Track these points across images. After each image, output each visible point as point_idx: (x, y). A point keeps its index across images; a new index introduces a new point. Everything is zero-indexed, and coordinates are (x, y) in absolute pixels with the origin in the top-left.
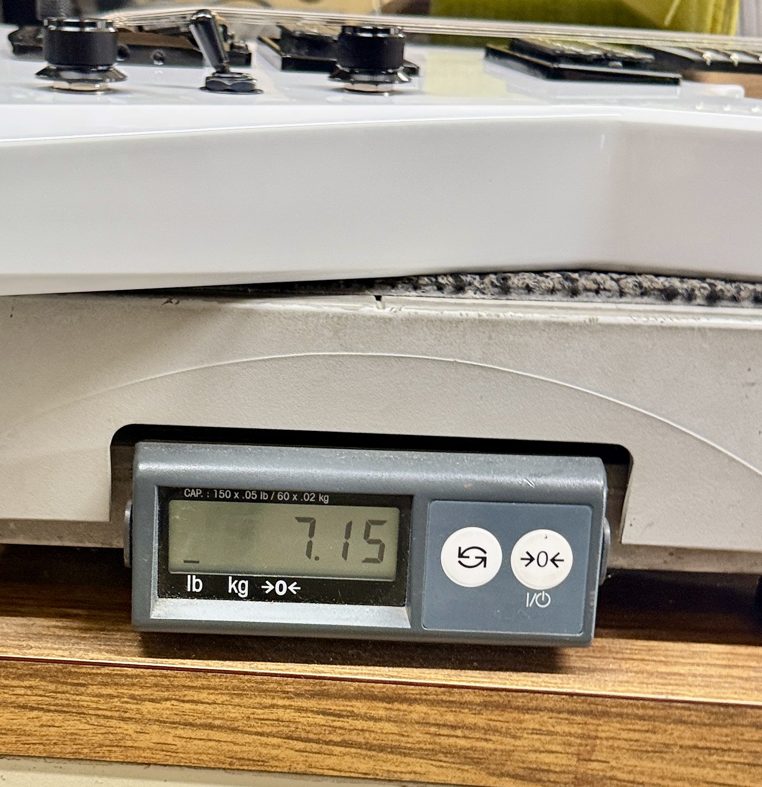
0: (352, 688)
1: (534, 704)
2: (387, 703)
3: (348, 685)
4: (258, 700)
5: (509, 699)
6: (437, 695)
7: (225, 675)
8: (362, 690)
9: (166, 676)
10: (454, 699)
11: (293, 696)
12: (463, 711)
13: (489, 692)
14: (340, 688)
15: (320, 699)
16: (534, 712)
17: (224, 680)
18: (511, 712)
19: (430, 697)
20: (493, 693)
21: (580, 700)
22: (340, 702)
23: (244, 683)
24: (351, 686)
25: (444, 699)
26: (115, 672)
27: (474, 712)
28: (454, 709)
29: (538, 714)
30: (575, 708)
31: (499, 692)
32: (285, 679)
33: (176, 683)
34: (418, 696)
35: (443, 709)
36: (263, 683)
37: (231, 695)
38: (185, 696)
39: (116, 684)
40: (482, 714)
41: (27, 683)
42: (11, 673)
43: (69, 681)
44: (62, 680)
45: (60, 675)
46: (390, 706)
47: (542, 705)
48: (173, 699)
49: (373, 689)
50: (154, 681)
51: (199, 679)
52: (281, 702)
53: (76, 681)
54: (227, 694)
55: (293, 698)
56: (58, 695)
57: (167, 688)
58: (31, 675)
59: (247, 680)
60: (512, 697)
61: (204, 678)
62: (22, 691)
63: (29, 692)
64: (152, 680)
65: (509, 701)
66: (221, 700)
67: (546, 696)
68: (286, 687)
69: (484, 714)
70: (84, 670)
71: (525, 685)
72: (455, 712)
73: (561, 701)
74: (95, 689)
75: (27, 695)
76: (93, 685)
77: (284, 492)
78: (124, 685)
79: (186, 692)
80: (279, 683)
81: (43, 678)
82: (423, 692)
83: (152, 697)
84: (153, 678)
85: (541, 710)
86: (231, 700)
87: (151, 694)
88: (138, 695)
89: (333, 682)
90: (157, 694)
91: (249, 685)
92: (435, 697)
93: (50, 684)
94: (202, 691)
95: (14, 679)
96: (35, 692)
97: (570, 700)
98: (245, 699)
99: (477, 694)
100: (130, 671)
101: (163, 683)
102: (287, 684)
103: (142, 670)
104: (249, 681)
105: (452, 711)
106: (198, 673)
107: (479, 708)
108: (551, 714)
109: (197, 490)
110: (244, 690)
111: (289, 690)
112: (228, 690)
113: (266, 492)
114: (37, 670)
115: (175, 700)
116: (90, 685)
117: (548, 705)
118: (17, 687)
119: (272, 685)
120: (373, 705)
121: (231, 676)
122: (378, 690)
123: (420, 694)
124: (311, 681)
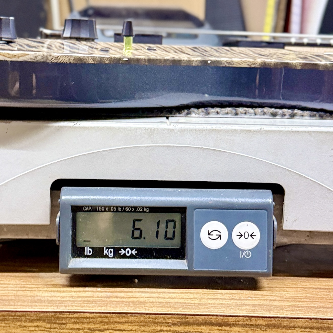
0: (201, 320)
1: (292, 324)
2: (219, 326)
3: (199, 318)
4: (154, 328)
5: (280, 322)
6: (244, 321)
7: (136, 315)
8: (206, 320)
9: (106, 317)
10: (252, 323)
11: (171, 325)
12: (258, 329)
13: (270, 319)
14: (195, 320)
15: (185, 326)
16: (293, 328)
17: (136, 318)
18: (281, 329)
19: (241, 323)
20: (272, 319)
21: (315, 322)
22: (196, 327)
23: (146, 319)
24: (201, 318)
25: (248, 323)
26: (81, 316)
27: (263, 330)
28: (253, 329)
29: (295, 329)
30: (313, 326)
31: (275, 319)
32: (167, 316)
33: (112, 321)
34: (234, 323)
35: (247, 329)
36: (156, 318)
37: (139, 325)
38: (116, 327)
39: (82, 322)
40: (267, 331)
41: (35, 324)
42: (28, 319)
43: (57, 322)
44: (54, 322)
45: (53, 319)
46: (220, 328)
47: (297, 325)
48: (110, 329)
49: (211, 320)
50: (101, 320)
51: (124, 318)
52: (165, 329)
53: (61, 322)
54: (138, 325)
55: (171, 326)
56: (52, 330)
57: (107, 323)
58: (38, 320)
59: (148, 318)
60: (282, 321)
61: (126, 317)
62: (33, 329)
63: (37, 329)
64: (99, 319)
65: (280, 323)
66: (135, 328)
67: (298, 320)
68: (168, 320)
69: (268, 331)
70: (65, 316)
71: (287, 315)
72: (253, 330)
73: (306, 323)
74: (70, 326)
75: (36, 331)
76: (69, 323)
77: (128, 207)
78: (85, 323)
79: (117, 325)
80: (164, 318)
81: (44, 321)
82: (237, 320)
83: (99, 329)
84: (100, 318)
85: (296, 327)
86: (140, 328)
87: (99, 327)
88: (92, 328)
89: (192, 317)
90: (102, 327)
91: (149, 320)
92: (243, 322)
93: (47, 324)
94: (125, 324)
95: (29, 322)
96: (40, 328)
97: (310, 322)
98: (147, 328)
99: (264, 320)
100: (88, 315)
101: (105, 321)
102: (168, 319)
103: (95, 314)
104: (149, 318)
105: (252, 330)
106: (123, 314)
107: (265, 328)
108: (301, 329)
109: (89, 207)
110: (146, 323)
111: (169, 322)
112: (138, 323)
113: (120, 207)
114: (41, 317)
115: (112, 329)
116: (68, 323)
117: (300, 324)
118: (31, 326)
119: (160, 320)
120: (212, 328)
121: (140, 316)
122: (214, 320)
123: (236, 321)
124: (180, 316)
